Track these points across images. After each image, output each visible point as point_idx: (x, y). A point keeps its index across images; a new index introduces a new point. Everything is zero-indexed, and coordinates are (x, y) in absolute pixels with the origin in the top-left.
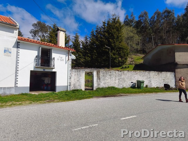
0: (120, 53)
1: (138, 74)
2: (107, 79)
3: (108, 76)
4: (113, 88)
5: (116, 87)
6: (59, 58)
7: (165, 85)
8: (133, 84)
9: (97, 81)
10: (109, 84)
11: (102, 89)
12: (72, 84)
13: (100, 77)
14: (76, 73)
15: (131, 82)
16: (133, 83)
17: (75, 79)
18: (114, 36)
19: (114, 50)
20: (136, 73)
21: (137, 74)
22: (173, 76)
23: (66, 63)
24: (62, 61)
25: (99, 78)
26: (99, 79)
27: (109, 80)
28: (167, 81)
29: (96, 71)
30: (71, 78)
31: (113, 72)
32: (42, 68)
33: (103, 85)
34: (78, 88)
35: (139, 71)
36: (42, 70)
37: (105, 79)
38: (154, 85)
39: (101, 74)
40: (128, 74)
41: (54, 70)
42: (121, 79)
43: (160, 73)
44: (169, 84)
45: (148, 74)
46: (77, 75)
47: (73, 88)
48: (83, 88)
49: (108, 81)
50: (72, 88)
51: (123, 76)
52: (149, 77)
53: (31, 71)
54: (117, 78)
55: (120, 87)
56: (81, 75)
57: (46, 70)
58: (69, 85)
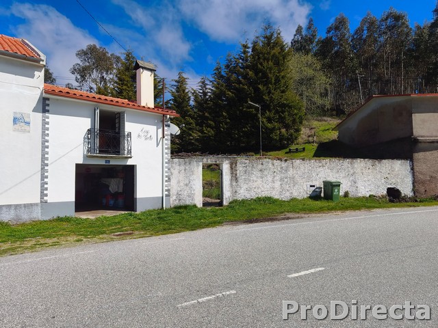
0: (284, 118)
1: (326, 167)
2: (255, 179)
3: (256, 173)
4: (268, 200)
5: (276, 197)
6: (142, 134)
7: (389, 190)
8: (314, 191)
9: (231, 185)
10: (260, 191)
11: (243, 202)
12: (173, 192)
13: (238, 175)
14: (182, 167)
15: (311, 186)
16: (314, 188)
17: (179, 182)
18: (268, 78)
19: (270, 111)
20: (320, 165)
21: (323, 166)
22: (409, 168)
23: (158, 145)
24: (148, 140)
25: (235, 177)
26: (236, 179)
27: (259, 181)
28: (394, 181)
29: (227, 162)
30: (169, 179)
31: (268, 162)
32: (102, 157)
33: (244, 193)
34: (188, 203)
35: (327, 160)
36: (102, 162)
37: (250, 180)
38: (364, 190)
39: (240, 168)
40: (302, 167)
41: (130, 162)
42: (286, 178)
43: (377, 162)
44: (398, 187)
45: (349, 165)
46: (183, 171)
47: (177, 203)
48: (199, 201)
49: (255, 184)
50: (173, 202)
51: (291, 172)
52: (352, 172)
53: (76, 164)
54: (277, 178)
55: (285, 196)
56: (192, 172)
57: (113, 162)
58: (166, 196)
